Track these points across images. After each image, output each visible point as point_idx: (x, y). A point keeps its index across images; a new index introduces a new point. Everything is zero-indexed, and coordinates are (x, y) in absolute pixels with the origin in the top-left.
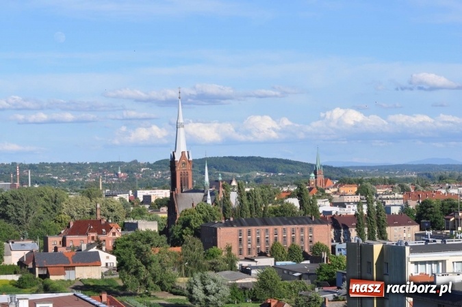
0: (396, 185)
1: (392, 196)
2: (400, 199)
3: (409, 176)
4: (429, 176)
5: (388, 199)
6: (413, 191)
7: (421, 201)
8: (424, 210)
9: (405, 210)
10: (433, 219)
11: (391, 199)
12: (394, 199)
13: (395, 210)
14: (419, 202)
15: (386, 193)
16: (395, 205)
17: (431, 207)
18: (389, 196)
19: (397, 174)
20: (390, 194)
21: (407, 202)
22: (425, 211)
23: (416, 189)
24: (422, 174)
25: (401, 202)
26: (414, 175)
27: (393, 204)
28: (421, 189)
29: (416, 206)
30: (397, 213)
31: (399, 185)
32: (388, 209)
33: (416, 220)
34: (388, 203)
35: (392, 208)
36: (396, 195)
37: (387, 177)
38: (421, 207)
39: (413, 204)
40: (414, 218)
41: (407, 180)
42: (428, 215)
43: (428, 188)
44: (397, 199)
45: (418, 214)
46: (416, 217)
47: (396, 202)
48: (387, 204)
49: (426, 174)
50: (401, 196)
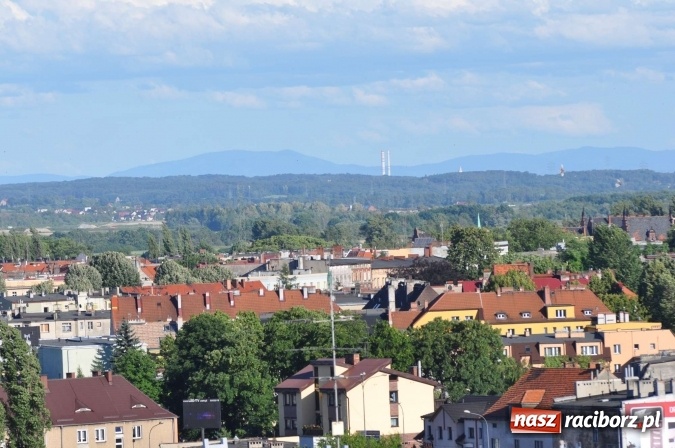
0: (82, 263)
1: (64, 306)
2: (99, 315)
3: (134, 223)
4: (214, 225)
5: (51, 318)
6: (148, 283)
7: (180, 323)
8: (195, 358)
9: (118, 358)
10: (231, 394)
11: (61, 316)
12: (75, 316)
13: (80, 361)
14: (174, 325)
15: (41, 294)
16: (78, 342)
17: (223, 343)
18: (52, 307)
19: (85, 220)
20: (59, 295)
21: (126, 328)
22: (200, 364)
23: (159, 274)
24: (186, 217)
25: (102, 328)
26: (153, 222)
27: (70, 336)
28: (181, 272)
29: (163, 343)
30: (87, 374)
31: (95, 262)
32: (51, 357)
33: (162, 399)
34: (51, 332)
35: (65, 350)
36: (83, 298)
37: (45, 231)
38: (181, 344)
39: (149, 336)
40: (157, 391)
41: (125, 239)
42: (212, 376)
43: (208, 268)
44: (87, 315)
45: (169, 374)
46: (166, 386)
47: (82, 329)
48: (44, 336)
49: (199, 215)
50: (101, 304)
